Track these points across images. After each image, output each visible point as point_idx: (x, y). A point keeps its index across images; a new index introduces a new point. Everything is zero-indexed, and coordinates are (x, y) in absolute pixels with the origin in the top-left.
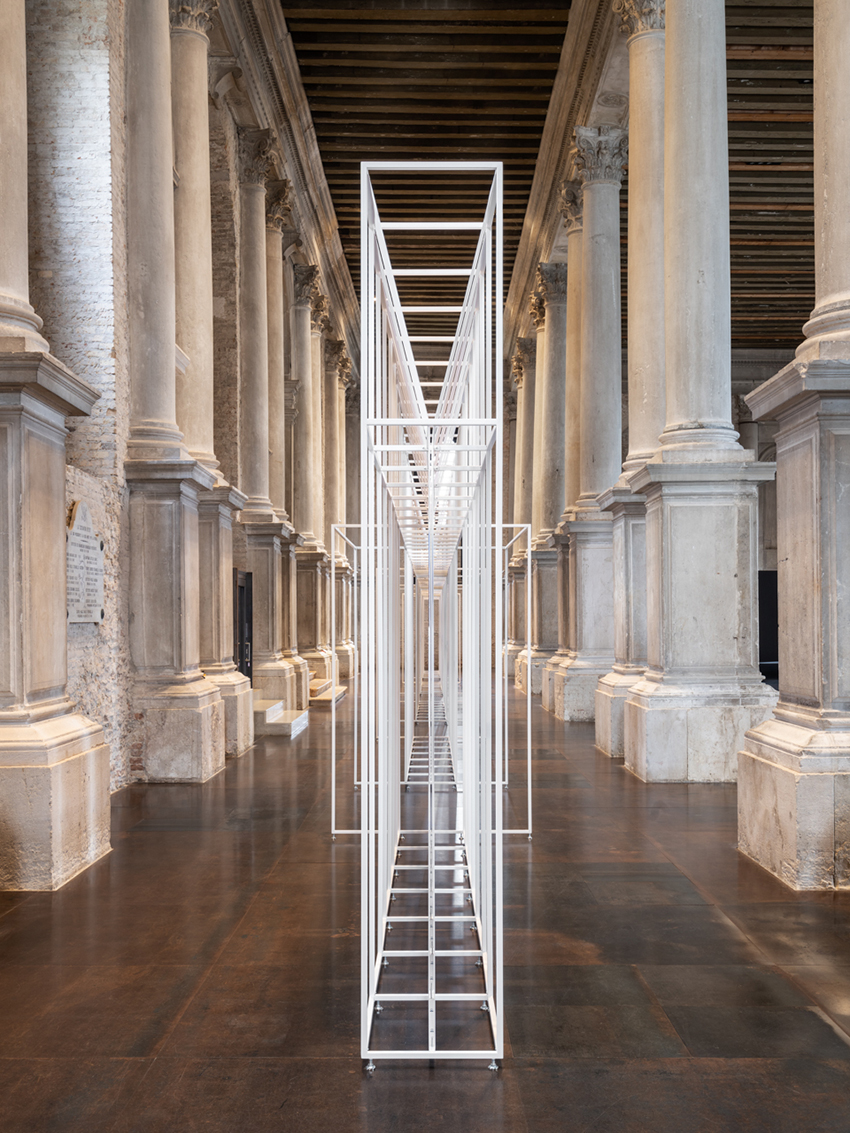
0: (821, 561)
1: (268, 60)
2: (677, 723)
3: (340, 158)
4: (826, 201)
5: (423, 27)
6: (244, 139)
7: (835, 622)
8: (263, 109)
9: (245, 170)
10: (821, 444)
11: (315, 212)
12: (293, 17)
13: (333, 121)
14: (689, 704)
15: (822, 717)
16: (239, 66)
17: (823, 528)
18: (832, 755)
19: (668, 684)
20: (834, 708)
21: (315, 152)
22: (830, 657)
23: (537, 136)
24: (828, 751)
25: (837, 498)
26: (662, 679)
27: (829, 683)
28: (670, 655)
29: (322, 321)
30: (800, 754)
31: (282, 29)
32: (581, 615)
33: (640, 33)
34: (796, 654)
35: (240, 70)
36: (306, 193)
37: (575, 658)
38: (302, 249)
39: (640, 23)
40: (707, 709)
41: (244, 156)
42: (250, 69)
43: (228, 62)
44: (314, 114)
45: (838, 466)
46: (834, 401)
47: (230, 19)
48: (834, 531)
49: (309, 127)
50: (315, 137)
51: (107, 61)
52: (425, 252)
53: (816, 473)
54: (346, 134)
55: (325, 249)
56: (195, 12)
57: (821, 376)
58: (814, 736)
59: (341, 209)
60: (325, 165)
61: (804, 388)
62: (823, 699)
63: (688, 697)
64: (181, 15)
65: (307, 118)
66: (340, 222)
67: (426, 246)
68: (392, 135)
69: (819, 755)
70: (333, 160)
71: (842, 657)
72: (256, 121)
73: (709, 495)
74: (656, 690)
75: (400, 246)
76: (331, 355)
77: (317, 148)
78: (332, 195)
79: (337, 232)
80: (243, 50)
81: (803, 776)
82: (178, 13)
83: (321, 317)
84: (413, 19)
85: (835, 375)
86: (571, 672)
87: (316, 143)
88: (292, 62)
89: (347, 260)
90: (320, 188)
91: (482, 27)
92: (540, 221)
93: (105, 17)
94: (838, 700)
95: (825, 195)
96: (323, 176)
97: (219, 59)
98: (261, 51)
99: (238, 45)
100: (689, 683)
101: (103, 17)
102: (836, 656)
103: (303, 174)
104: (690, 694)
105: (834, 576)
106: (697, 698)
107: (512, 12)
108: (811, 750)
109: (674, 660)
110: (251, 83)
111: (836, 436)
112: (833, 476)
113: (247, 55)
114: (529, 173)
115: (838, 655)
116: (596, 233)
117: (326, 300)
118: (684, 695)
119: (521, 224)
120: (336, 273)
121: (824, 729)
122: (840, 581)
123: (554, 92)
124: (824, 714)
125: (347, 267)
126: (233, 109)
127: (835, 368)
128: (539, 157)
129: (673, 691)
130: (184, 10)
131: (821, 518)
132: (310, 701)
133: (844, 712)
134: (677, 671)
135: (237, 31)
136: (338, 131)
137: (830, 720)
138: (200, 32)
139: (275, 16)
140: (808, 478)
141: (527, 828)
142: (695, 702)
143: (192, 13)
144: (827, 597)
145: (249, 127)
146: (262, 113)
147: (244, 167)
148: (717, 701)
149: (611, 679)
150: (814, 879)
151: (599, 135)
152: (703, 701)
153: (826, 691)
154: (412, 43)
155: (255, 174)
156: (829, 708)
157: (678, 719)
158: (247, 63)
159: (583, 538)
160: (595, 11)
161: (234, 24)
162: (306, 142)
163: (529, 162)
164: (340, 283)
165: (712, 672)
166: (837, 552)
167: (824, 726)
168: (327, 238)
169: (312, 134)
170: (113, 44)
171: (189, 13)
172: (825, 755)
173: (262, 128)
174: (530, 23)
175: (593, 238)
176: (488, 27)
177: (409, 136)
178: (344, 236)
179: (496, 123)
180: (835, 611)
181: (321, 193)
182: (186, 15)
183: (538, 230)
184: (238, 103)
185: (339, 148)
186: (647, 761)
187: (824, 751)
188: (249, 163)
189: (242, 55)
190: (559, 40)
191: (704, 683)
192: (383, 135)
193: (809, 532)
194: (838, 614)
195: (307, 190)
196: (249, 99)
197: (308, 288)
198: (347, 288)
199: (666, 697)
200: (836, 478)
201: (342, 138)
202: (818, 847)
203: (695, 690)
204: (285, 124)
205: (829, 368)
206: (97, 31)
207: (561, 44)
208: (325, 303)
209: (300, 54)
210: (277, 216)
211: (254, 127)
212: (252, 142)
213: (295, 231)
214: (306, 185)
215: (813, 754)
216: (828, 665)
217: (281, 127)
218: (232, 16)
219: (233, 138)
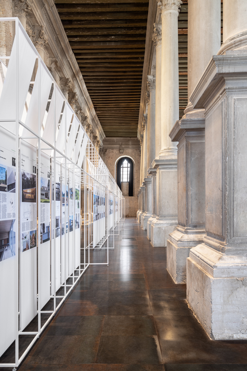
0: (186, 182)
1: (68, 60)
2: (162, 231)
3: (91, 88)
4: (190, 72)
5: (108, 50)
6: (62, 81)
7: (190, 200)
8: (67, 73)
9: (62, 89)
10: (186, 146)
11: (86, 102)
12: (74, 48)
13: (88, 78)
14: (165, 225)
15: (186, 230)
16: (57, 60)
17: (187, 171)
18: (188, 241)
19: (160, 220)
20: (190, 227)
21: (85, 86)
22: (188, 211)
23: (141, 81)
24: (186, 240)
25: (191, 162)
26: (158, 219)
27: (188, 219)
28: (161, 212)
29: (90, 131)
30: (178, 241)
31: (71, 52)
32: (148, 202)
33: (159, 45)
34: (181, 211)
35: (57, 61)
36: (83, 97)
37: (147, 213)
38: (82, 111)
39: (159, 42)
40: (170, 227)
41: (62, 85)
42: (61, 62)
43: (54, 59)
44: (83, 76)
45: (191, 152)
46: (190, 132)
47: (53, 47)
48: (190, 172)
49: (82, 79)
50: (84, 82)
51: (5, 51)
52: (116, 113)
53: (185, 155)
54: (92, 81)
55: (90, 112)
56: (40, 43)
57: (185, 124)
58: (183, 236)
59: (94, 102)
60: (88, 90)
61: (180, 128)
62: (186, 224)
63: (165, 224)
64: (36, 44)
65: (81, 77)
66: (94, 105)
67: (116, 111)
68: (104, 81)
69: (184, 242)
70: (90, 88)
71: (192, 211)
72: (64, 76)
73: (172, 168)
74: (157, 222)
75: (110, 111)
76: (94, 140)
77: (85, 85)
78: (91, 98)
79: (93, 108)
80: (59, 56)
81: (178, 248)
82: (35, 43)
83: (90, 129)
84: (105, 48)
85: (190, 124)
86: (145, 217)
87: (84, 84)
88: (75, 61)
89: (97, 115)
90: (87, 96)
91: (123, 50)
92: (144, 104)
93: (5, 39)
94: (191, 225)
95: (190, 70)
96: (88, 93)
97: (51, 58)
98: (66, 58)
99: (57, 55)
100: (166, 220)
101: (4, 39)
102: (190, 211)
103: (82, 92)
104: (166, 223)
105: (190, 186)
106: (168, 224)
107: (130, 45)
108: (181, 240)
109: (162, 213)
110: (62, 66)
111: (191, 143)
112: (190, 155)
113: (60, 58)
114: (140, 91)
115: (191, 211)
116: (153, 103)
117: (91, 125)
118: (164, 223)
119: (139, 105)
120: (94, 119)
121: (186, 233)
122: (191, 187)
123: (144, 68)
124: (186, 229)
125: (97, 117)
126: (58, 73)
127: (190, 121)
128: (142, 86)
129: (161, 222)
130: (36, 42)
131: (186, 168)
132: (82, 226)
133: (192, 228)
134: (163, 216)
135: (56, 51)
136: (90, 81)
137: (188, 231)
138: (41, 48)
139: (69, 48)
140: (183, 156)
141: (107, 263)
142: (167, 225)
143: (39, 43)
144: (188, 193)
145: (63, 78)
146: (67, 74)
147: (62, 88)
148: (173, 224)
149: (151, 219)
150: (182, 280)
151: (154, 77)
152: (169, 225)
153: (187, 222)
154: (106, 55)
155: (65, 90)
156: (188, 227)
157: (162, 230)
158: (60, 60)
159: (149, 182)
160: (151, 44)
161: (55, 48)
162: (81, 84)
163: (139, 88)
164: (96, 121)
165: (172, 216)
166: (191, 179)
167: (186, 232)
168: (91, 109)
169: (83, 81)
170: (8, 47)
171: (38, 43)
172: (185, 242)
173: (67, 78)
174: (136, 48)
175: (152, 104)
176: (125, 50)
177: (108, 81)
178: (96, 109)
179: (130, 77)
180: (190, 197)
181: (87, 97)
182: (37, 44)
183: (143, 106)
184: (59, 71)
185: (91, 85)
186: (154, 241)
187: (185, 240)
188: (63, 87)
189: (58, 58)
190: (143, 53)
191: (170, 219)
192: (102, 81)
193: (183, 173)
194: (191, 198)
195: (83, 96)
196: (61, 70)
197: (85, 122)
198: (98, 123)
199: (159, 224)
200: (191, 156)
201: (91, 82)
202: (183, 270)
203: (167, 222)
204: (75, 78)
205: (188, 121)
206: (3, 43)
207: (144, 54)
208: (91, 126)
209: (77, 59)
210: (73, 102)
211: (64, 78)
212: (64, 82)
213: (80, 107)
214: (83, 95)
215: (182, 241)
216: (188, 214)
217: (74, 79)
218: (54, 46)
219: (59, 81)
